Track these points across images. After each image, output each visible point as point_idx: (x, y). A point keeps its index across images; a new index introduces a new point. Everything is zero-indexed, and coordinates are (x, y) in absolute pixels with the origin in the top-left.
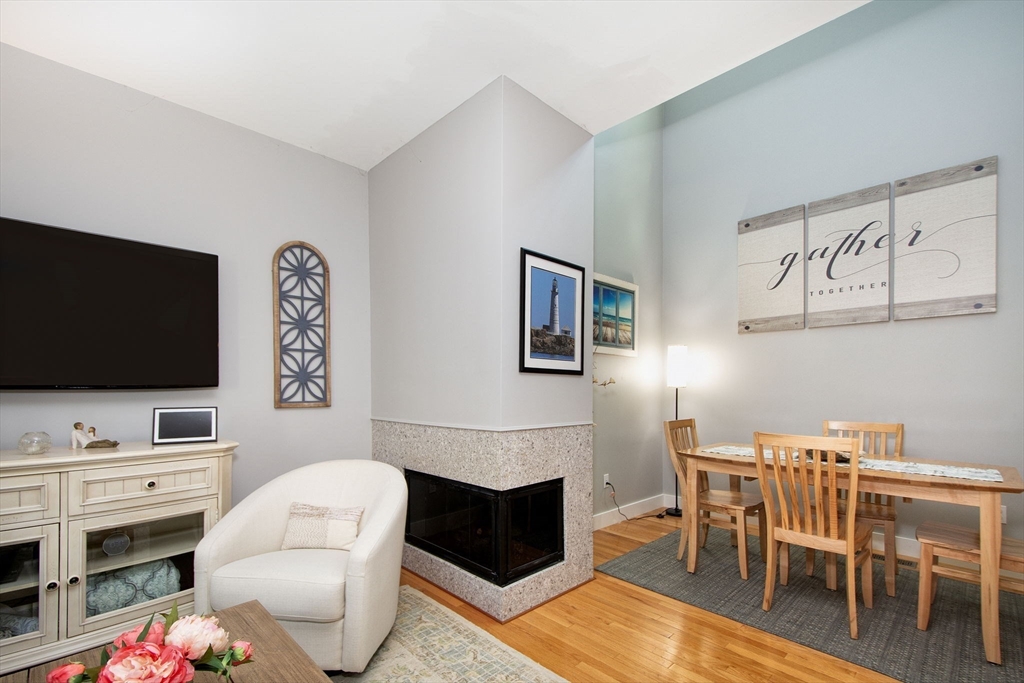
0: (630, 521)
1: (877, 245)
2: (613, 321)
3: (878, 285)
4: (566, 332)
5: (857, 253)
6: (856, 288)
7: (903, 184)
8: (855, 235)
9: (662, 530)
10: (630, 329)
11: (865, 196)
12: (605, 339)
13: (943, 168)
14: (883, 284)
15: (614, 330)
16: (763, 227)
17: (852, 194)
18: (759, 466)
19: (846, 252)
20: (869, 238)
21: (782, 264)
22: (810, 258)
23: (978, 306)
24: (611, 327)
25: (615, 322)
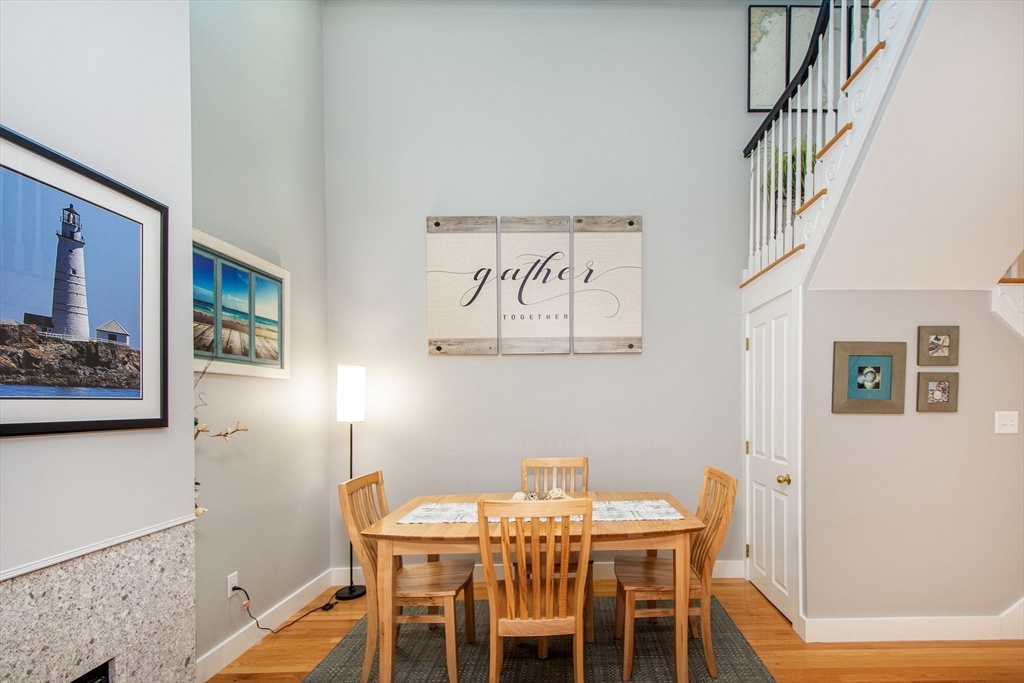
0: (276, 634)
1: (560, 277)
2: (245, 322)
3: (561, 317)
4: (112, 336)
5: (544, 282)
6: (543, 317)
7: (580, 221)
8: (542, 262)
9: (328, 633)
10: (276, 336)
11: (553, 223)
12: (228, 350)
13: (609, 214)
14: (566, 316)
15: (246, 337)
16: (455, 231)
17: (540, 218)
18: (483, 541)
19: (535, 278)
20: (555, 266)
21: (475, 279)
22: (503, 278)
23: (631, 346)
24: (240, 330)
25: (249, 321)
